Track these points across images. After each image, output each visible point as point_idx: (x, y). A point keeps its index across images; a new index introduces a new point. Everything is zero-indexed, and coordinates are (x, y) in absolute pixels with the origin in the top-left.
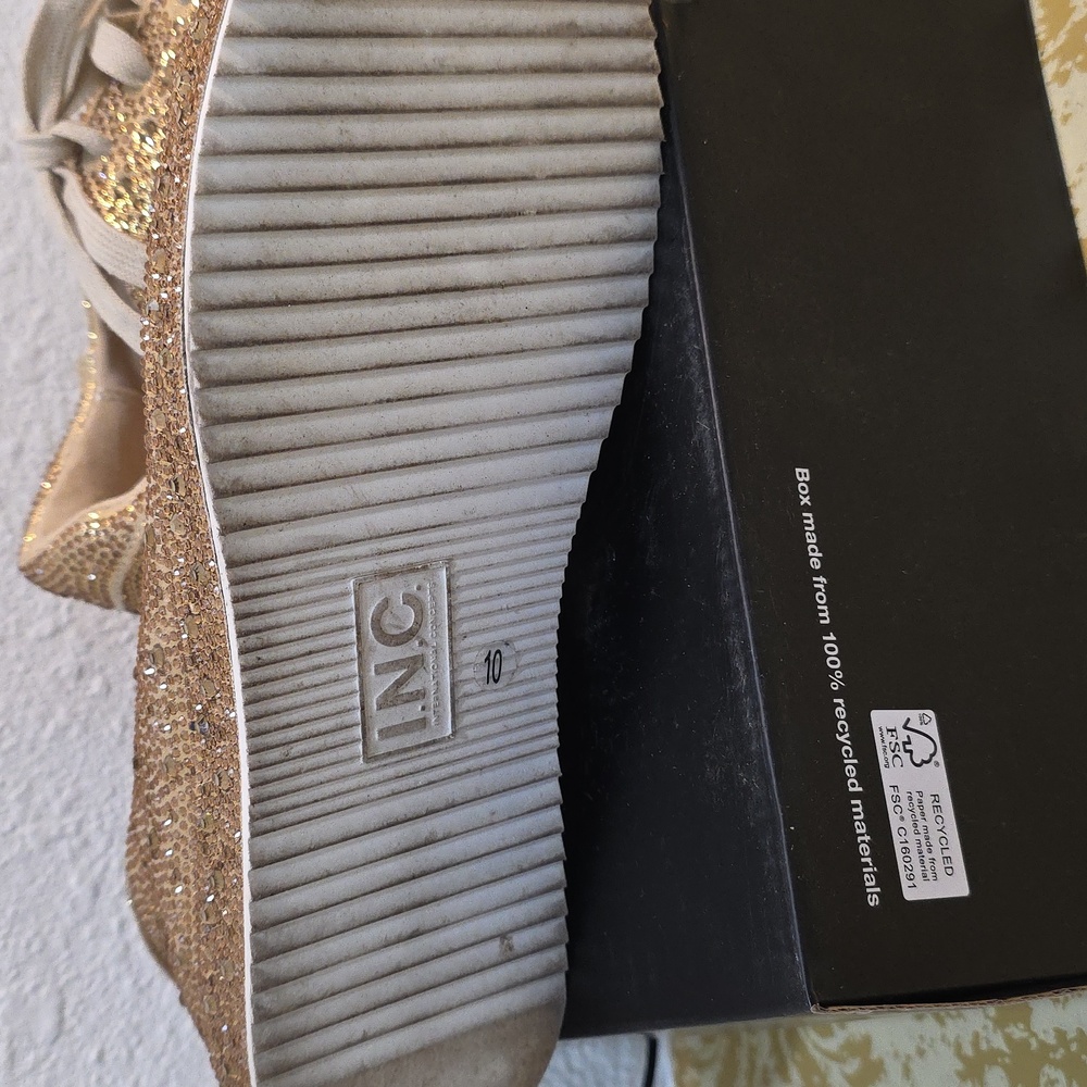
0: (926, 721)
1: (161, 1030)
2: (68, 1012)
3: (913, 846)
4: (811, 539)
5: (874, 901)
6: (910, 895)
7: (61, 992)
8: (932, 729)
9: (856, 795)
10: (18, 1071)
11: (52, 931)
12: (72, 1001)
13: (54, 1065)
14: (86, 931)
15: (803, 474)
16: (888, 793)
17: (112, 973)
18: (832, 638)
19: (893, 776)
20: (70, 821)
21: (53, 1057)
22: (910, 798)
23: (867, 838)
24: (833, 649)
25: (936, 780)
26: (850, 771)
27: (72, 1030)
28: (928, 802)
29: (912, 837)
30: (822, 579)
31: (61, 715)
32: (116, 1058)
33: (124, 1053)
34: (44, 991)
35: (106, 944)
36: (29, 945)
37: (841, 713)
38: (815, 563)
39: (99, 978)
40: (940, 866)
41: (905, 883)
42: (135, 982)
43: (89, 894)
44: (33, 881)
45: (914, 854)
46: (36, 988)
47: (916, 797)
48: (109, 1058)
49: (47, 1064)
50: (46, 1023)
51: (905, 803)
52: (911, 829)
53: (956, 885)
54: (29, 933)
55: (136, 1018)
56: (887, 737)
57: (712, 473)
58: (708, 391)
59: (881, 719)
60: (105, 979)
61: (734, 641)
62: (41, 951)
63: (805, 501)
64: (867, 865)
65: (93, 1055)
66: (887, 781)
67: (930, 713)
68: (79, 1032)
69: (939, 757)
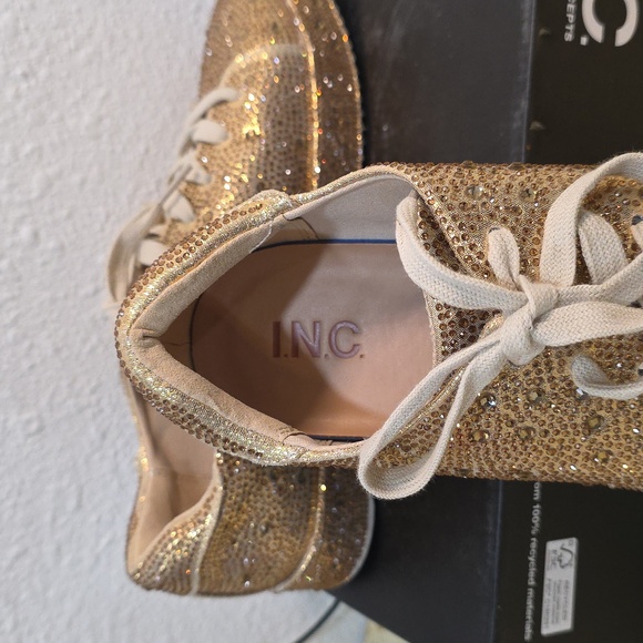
0: (571, 544)
5: (528, 637)
6: (544, 632)
7: (81, 488)
8: (574, 549)
9: (530, 587)
11: (79, 456)
12: (87, 492)
14: (97, 456)
16: (546, 582)
17: (108, 479)
18: (538, 506)
20: (93, 399)
22: (555, 584)
23: (531, 606)
24: (536, 512)
25: (569, 573)
26: (532, 574)
27: (85, 506)
28: (563, 584)
29: (551, 604)
31: (94, 340)
34: (72, 488)
35: (106, 463)
37: (533, 545)
40: (561, 615)
41: (543, 625)
48: (103, 521)
51: (552, 587)
52: (552, 599)
53: (566, 624)
56: (552, 555)
59: (551, 546)
64: (528, 620)
66: (546, 578)
67: (575, 539)
69: (573, 561)
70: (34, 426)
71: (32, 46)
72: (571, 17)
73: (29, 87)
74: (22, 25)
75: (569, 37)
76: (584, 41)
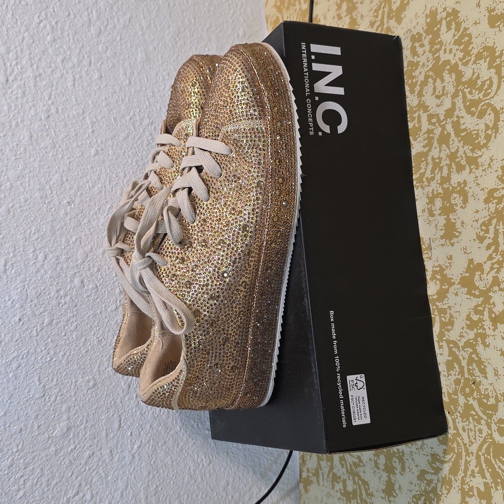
0: (362, 377)
1: (148, 426)
2: (122, 422)
3: (356, 411)
4: (333, 331)
5: (344, 426)
6: (354, 424)
7: (120, 416)
8: (363, 379)
9: (342, 399)
10: (108, 439)
11: (117, 398)
12: (123, 419)
13: (118, 437)
14: (127, 398)
15: (332, 312)
16: (350, 397)
17: (134, 410)
18: (338, 357)
19: (351, 393)
21: (118, 434)
22: (356, 399)
23: (344, 410)
24: (337, 360)
25: (364, 393)
26: (340, 393)
27: (123, 426)
28: (361, 399)
29: (356, 409)
30: (336, 341)
32: (135, 435)
33: (138, 433)
34: (115, 416)
35: (132, 402)
36: (111, 403)
37: (339, 377)
38: (334, 337)
39: (131, 411)
40: (363, 415)
41: (353, 421)
42: (141, 413)
43: (127, 387)
44: (111, 384)
45: (356, 413)
46: (113, 415)
47: (358, 398)
48: (133, 434)
49: (116, 437)
50: (116, 425)
51: (354, 400)
52: (356, 407)
53: (367, 420)
54: (111, 400)
55: (141, 423)
56: (351, 383)
57: (308, 314)
58: (307, 292)
59: (349, 378)
60: (132, 412)
61: (312, 359)
62: (114, 404)
63: (332, 320)
64: (343, 417)
65: (129, 434)
66: (350, 395)
67: (363, 375)
68: (125, 427)
69: (365, 387)
70: (91, 383)
71: (71, 188)
72: (311, 124)
73: (71, 208)
74: (65, 179)
75: (312, 133)
76: (320, 134)
